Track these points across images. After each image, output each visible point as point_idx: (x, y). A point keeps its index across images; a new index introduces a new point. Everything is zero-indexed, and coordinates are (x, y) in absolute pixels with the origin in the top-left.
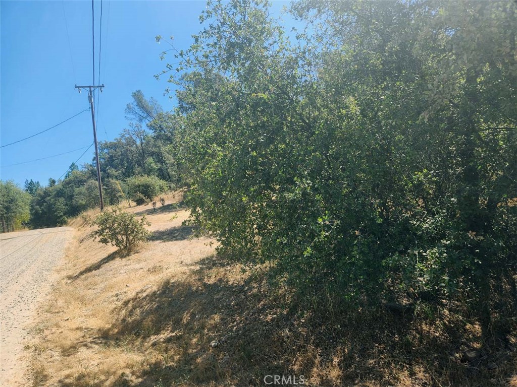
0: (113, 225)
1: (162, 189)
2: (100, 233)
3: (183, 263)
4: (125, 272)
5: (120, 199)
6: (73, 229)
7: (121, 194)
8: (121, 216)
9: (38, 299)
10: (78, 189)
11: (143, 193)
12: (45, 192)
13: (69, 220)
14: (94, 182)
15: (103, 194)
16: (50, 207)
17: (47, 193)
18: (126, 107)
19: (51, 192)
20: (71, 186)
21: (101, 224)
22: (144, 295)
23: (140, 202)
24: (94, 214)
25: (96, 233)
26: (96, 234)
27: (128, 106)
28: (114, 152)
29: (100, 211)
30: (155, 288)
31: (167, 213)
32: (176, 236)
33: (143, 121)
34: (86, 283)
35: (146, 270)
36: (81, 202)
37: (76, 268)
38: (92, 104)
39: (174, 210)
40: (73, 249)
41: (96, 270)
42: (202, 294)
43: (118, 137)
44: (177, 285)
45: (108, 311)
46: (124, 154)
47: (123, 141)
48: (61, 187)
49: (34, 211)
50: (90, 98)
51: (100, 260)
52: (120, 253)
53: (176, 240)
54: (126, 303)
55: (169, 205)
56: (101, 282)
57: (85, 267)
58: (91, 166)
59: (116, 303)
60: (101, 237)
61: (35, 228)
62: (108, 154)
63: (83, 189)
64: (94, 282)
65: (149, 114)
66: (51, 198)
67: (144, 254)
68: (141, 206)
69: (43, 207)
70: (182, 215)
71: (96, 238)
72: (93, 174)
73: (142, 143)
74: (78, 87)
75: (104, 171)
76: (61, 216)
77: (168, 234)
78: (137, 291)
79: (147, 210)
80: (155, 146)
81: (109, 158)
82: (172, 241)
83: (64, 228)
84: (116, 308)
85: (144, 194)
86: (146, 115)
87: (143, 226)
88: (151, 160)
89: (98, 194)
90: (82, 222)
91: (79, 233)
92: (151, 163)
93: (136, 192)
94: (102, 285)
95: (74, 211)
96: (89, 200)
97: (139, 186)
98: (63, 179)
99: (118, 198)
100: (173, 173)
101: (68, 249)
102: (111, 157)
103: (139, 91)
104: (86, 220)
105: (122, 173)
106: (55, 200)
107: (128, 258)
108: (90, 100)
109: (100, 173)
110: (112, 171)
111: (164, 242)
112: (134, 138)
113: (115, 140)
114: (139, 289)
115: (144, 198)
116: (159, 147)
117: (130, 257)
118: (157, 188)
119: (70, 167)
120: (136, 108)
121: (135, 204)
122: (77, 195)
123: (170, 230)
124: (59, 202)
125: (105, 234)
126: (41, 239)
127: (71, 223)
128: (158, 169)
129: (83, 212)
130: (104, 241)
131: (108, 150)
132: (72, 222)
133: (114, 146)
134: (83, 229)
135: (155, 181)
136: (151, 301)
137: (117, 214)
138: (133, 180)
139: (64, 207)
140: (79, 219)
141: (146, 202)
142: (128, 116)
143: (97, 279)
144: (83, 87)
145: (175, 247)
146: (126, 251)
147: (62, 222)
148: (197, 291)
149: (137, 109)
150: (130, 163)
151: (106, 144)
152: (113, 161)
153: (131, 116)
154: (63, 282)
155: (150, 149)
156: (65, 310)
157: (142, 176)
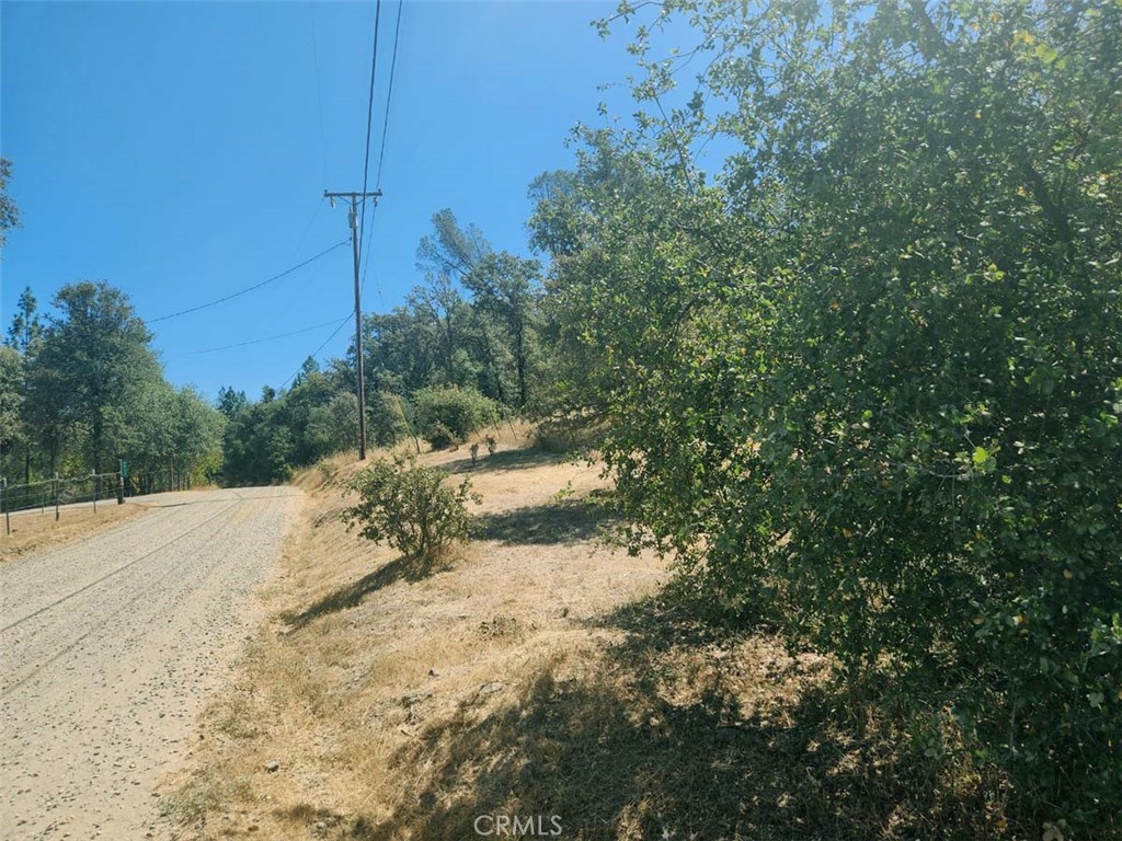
0: (395, 495)
1: (486, 418)
2: (364, 512)
3: (570, 616)
4: (423, 626)
5: (397, 435)
6: (302, 493)
7: (399, 424)
8: (415, 477)
9: (210, 681)
10: (316, 409)
11: (447, 424)
12: (254, 412)
13: (295, 473)
14: (348, 397)
15: (365, 422)
16: (261, 443)
17: (257, 415)
18: (417, 244)
19: (263, 414)
20: (303, 404)
21: (366, 492)
22: (483, 714)
23: (439, 443)
24: (347, 464)
25: (355, 512)
26: (355, 515)
27: (423, 242)
28: (392, 336)
29: (358, 457)
30: (512, 699)
31: (501, 471)
32: (536, 531)
33: (452, 272)
34: (325, 641)
35: (476, 624)
36: (320, 435)
37: (302, 591)
38: (355, 231)
39: (517, 465)
40: (298, 540)
41: (349, 607)
42: (664, 743)
43: (402, 304)
44: (576, 695)
45: (384, 754)
46: (412, 340)
47: (411, 313)
48: (284, 404)
49: (231, 450)
50: (352, 218)
51: (358, 579)
52: (408, 567)
53: (536, 542)
54: (432, 735)
55: (502, 454)
56: (363, 647)
57: (323, 594)
58: (345, 363)
59: (405, 727)
60: (366, 523)
61: (230, 486)
62: (379, 341)
63: (327, 410)
64: (347, 644)
65: (464, 258)
66: (266, 425)
67: (465, 576)
68: (442, 452)
69: (247, 443)
70: (537, 479)
71: (353, 524)
72: (347, 380)
73: (448, 319)
74: (331, 195)
75: (369, 375)
76: (282, 463)
77: (514, 525)
78: (460, 696)
79: (457, 461)
80: (474, 324)
81: (380, 348)
82: (526, 543)
83: (284, 489)
84: (405, 749)
85: (448, 426)
86: (457, 261)
87: (464, 504)
88: (463, 354)
89: (357, 422)
90: (320, 479)
91: (314, 503)
92: (464, 361)
93: (432, 421)
94: (367, 658)
95: (306, 455)
96: (336, 433)
97: (439, 408)
98: (288, 387)
99: (393, 433)
100: (509, 383)
101: (289, 540)
102: (386, 345)
103: (447, 211)
104: (328, 476)
105: (405, 379)
106: (272, 430)
107: (425, 582)
108: (352, 225)
109: (363, 378)
110: (386, 376)
111: (509, 544)
112: (434, 307)
113: (394, 311)
114: (465, 693)
115: (450, 435)
116: (483, 327)
117: (432, 581)
118: (477, 413)
119: (304, 366)
120: (439, 246)
121: (428, 446)
122: (313, 422)
123: (518, 515)
124: (279, 435)
125: (374, 515)
126: (237, 512)
127: (299, 479)
128: (479, 375)
129: (323, 457)
130: (372, 534)
131: (379, 331)
132: (301, 477)
133: (391, 324)
134: (322, 495)
135: (472, 399)
136: (506, 742)
137: (404, 470)
138: (429, 396)
139: (287, 445)
140: (314, 472)
141: (454, 444)
142: (421, 262)
143: (355, 636)
144: (339, 195)
145: (537, 560)
146: (419, 563)
147: (281, 476)
148: (646, 729)
149: (441, 250)
150: (422, 358)
151: (376, 318)
152: (387, 354)
153: (427, 262)
154: (275, 628)
155: (464, 330)
156: (271, 730)
157: (446, 387)
